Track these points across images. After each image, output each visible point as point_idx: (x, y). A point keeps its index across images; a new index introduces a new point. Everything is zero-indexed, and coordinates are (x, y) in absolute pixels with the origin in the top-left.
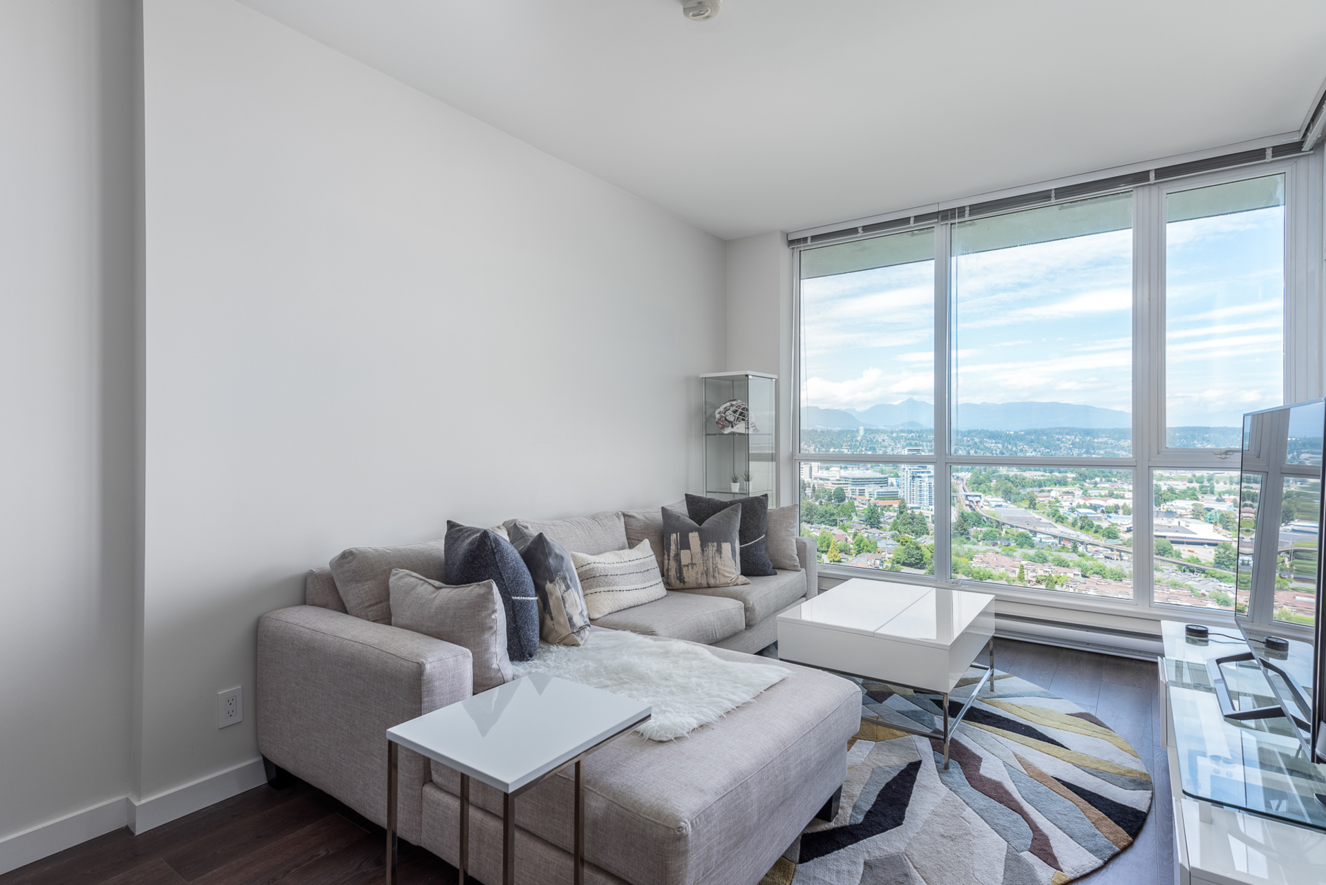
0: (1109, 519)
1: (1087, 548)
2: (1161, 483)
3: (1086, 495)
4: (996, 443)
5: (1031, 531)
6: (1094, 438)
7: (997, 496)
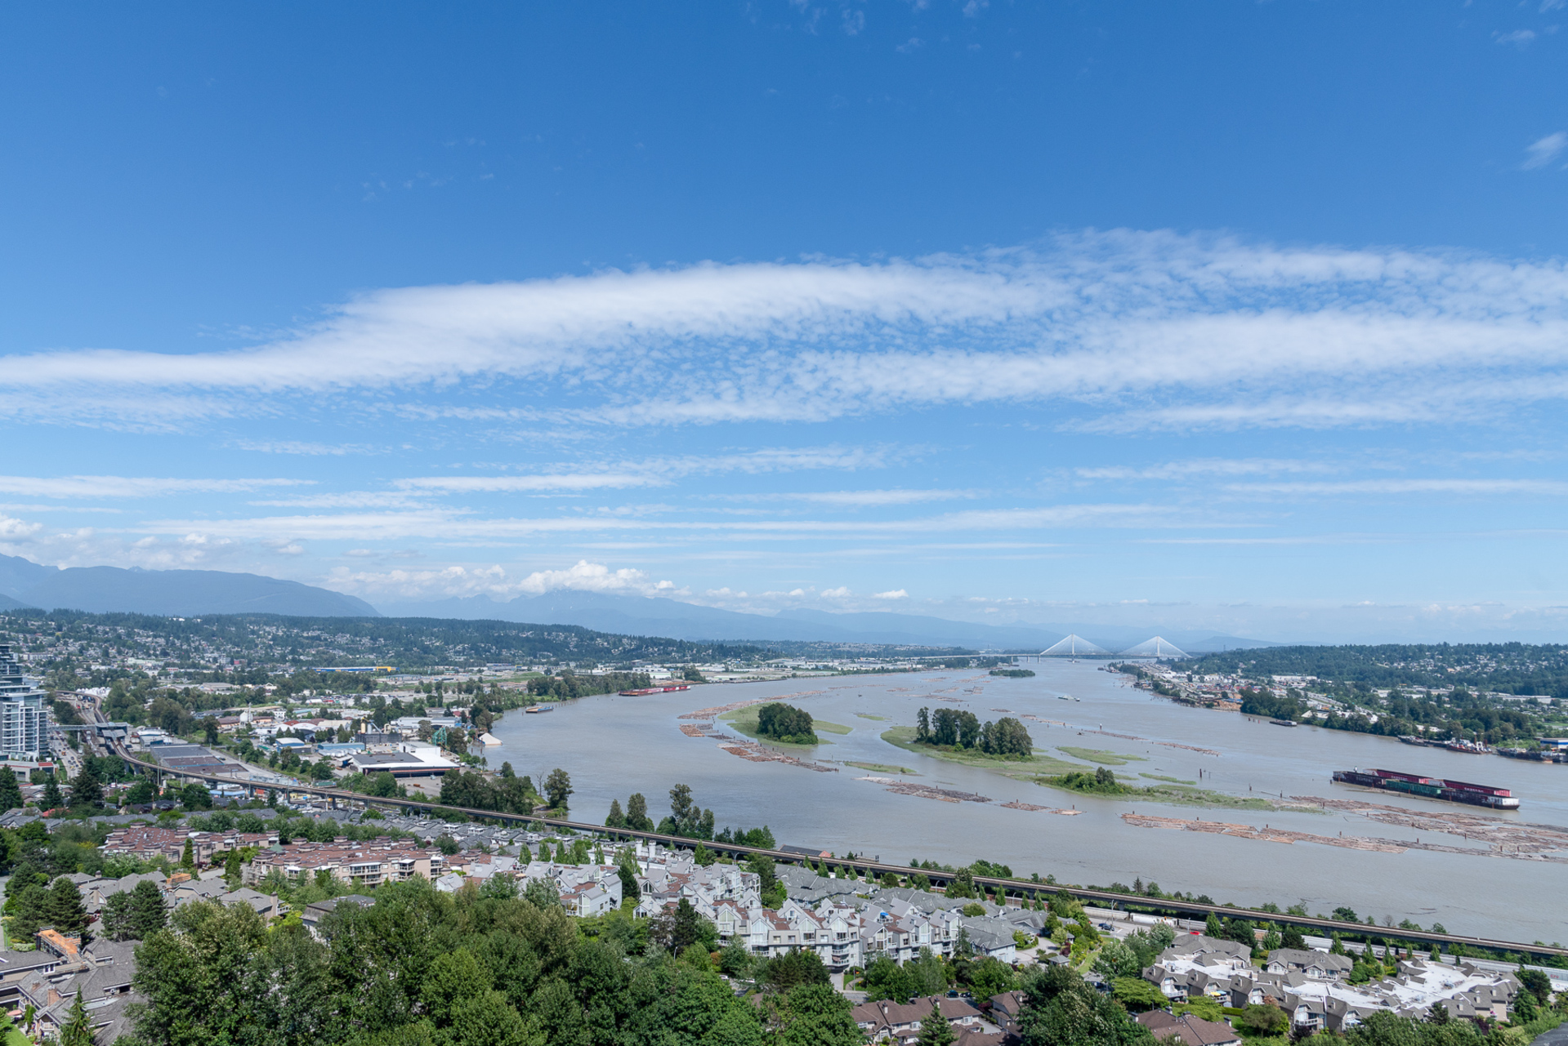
0: (320, 751)
1: (290, 797)
2: (385, 695)
3: (291, 718)
4: (155, 636)
5: (208, 781)
6: (303, 631)
7: (154, 726)
